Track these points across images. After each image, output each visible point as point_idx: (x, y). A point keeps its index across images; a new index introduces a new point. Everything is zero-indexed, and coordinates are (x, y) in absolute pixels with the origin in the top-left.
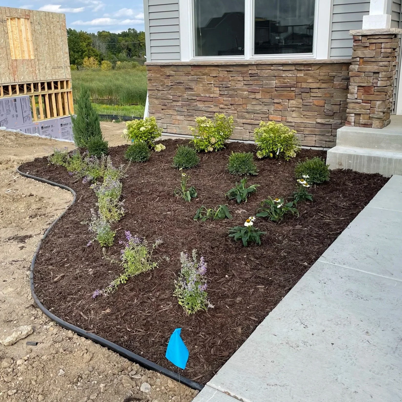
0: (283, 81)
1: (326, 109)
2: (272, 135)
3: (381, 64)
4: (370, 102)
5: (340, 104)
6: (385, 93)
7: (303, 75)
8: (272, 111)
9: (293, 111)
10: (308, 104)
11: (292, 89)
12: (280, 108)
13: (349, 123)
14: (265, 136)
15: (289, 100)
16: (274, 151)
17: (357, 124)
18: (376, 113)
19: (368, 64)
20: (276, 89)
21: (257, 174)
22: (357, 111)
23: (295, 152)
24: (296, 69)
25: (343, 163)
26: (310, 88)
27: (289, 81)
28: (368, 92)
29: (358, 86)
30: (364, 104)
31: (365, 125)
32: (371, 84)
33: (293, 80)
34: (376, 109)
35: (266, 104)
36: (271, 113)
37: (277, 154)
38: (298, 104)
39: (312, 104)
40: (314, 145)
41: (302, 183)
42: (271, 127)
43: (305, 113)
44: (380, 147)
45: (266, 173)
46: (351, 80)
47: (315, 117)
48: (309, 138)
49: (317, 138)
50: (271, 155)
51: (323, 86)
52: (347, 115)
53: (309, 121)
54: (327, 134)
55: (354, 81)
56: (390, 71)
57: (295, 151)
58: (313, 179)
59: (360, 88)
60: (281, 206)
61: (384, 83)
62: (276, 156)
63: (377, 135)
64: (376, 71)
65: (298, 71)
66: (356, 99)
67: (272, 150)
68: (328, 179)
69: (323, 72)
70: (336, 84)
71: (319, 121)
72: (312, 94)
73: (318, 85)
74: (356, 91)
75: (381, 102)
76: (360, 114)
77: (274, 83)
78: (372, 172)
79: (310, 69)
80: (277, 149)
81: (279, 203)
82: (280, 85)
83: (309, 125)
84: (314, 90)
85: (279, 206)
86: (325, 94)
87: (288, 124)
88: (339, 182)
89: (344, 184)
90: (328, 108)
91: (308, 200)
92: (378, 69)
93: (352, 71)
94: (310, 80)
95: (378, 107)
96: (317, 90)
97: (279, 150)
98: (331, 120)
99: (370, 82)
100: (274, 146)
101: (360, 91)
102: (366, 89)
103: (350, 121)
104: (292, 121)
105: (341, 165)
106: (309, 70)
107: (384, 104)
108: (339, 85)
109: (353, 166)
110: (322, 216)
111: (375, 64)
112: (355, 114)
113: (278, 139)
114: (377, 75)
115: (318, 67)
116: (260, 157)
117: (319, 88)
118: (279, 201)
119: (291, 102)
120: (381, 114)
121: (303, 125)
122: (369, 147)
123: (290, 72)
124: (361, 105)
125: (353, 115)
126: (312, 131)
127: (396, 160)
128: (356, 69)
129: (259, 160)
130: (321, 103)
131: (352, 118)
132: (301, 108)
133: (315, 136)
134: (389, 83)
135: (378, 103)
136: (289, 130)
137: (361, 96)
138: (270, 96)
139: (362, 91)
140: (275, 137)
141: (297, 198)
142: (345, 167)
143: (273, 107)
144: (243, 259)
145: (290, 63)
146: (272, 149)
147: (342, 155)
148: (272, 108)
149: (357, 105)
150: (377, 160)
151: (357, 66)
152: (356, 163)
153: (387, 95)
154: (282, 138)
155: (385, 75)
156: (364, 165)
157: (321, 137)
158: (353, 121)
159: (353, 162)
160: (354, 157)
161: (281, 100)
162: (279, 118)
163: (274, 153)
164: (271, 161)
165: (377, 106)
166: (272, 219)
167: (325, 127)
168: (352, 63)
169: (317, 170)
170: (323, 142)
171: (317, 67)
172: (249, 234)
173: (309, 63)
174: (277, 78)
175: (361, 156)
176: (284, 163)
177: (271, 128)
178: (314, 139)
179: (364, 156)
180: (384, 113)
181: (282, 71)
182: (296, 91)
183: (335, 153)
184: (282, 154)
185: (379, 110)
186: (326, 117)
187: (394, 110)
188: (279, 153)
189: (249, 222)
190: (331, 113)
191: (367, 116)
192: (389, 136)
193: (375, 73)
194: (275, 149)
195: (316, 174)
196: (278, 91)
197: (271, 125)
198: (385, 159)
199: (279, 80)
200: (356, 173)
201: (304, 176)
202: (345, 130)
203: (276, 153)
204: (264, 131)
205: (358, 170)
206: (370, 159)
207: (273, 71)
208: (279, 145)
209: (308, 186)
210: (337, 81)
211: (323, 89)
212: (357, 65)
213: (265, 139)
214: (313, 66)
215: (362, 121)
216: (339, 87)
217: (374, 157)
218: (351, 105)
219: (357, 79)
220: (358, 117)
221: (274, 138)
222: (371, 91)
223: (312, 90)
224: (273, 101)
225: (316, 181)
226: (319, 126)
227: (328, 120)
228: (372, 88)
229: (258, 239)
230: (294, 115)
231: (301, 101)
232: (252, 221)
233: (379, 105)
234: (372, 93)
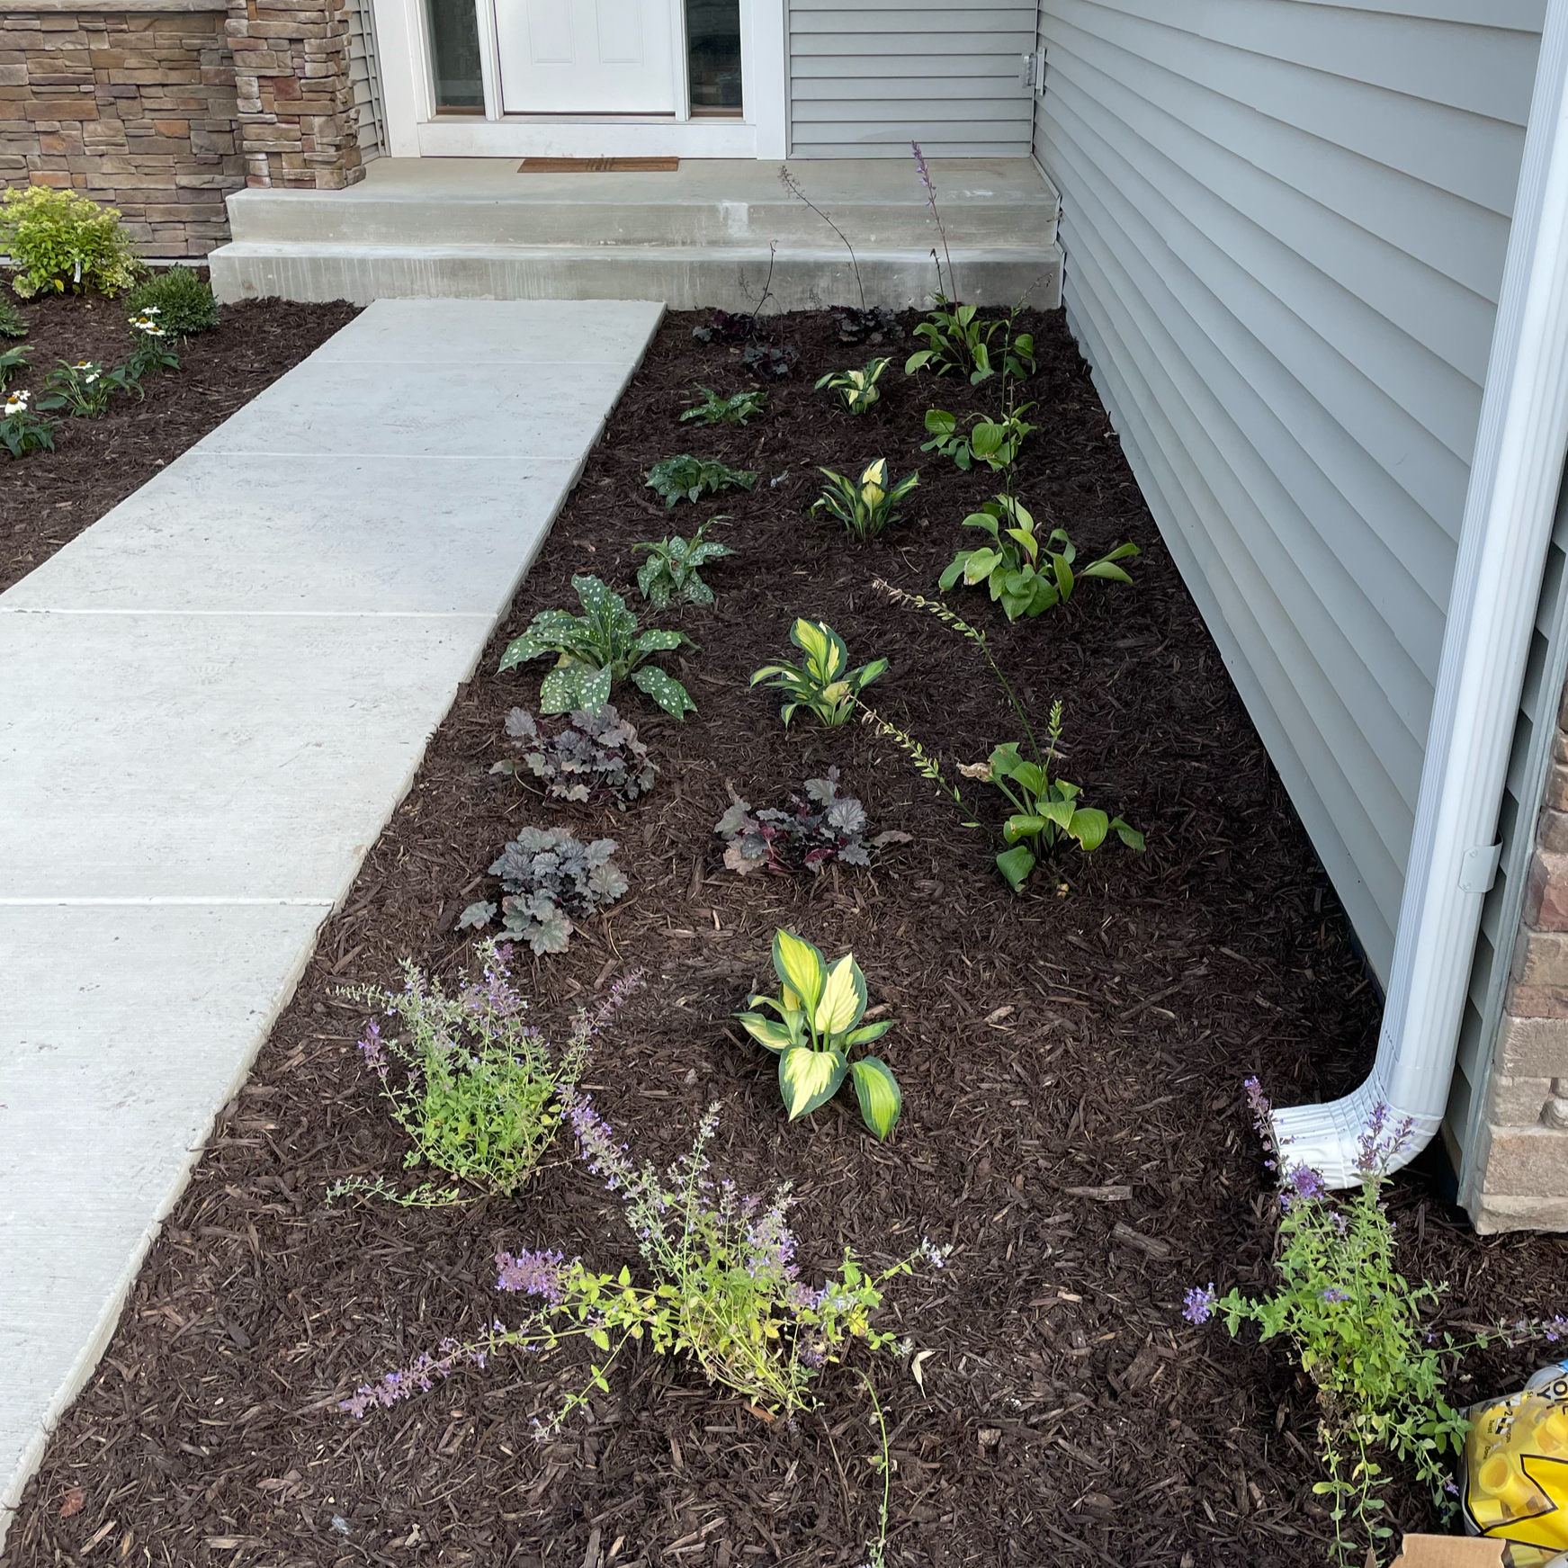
0: (51, 66)
1: (197, 145)
2: (47, 225)
3: (302, 16)
4: (297, 119)
5: (232, 131)
6: (329, 96)
7: (106, 46)
8: (37, 160)
9: (101, 156)
10: (142, 132)
11: (84, 88)
12: (60, 148)
13: (257, 179)
14: (26, 228)
15: (81, 122)
16: (65, 271)
17: (278, 180)
18: (318, 148)
19: (269, 14)
20: (35, 89)
21: (24, 332)
22: (271, 145)
23: (131, 273)
24: (81, 28)
25: (255, 283)
26: (138, 86)
27: (68, 63)
28: (287, 93)
29: (259, 77)
30: (284, 126)
31: (299, 183)
32: (289, 72)
33: (81, 60)
34: (316, 139)
35: (11, 136)
36: (34, 164)
37: (77, 279)
38: (112, 133)
39: (152, 132)
40: (183, 253)
41: (143, 326)
42: (38, 201)
43: (139, 160)
44: (340, 237)
45: (49, 330)
46: (237, 57)
47: (168, 171)
48: (166, 235)
49: (190, 230)
50: (60, 285)
51: (174, 77)
52: (247, 157)
53: (156, 182)
54: (214, 219)
55: (244, 61)
56: (329, 35)
57: (127, 269)
58: (177, 322)
59: (264, 82)
60: (96, 379)
61: (321, 69)
62: (74, 287)
63: (325, 204)
64: (294, 36)
65: (90, 34)
66: (261, 112)
67: (56, 270)
68: (216, 322)
69: (165, 37)
70: (207, 72)
71: (184, 180)
72: (148, 104)
73: (158, 76)
74: (255, 89)
75: (323, 119)
76: (279, 154)
77: (24, 70)
78: (328, 299)
79: (125, 27)
80: (73, 265)
81: (89, 372)
82: (43, 78)
83: (159, 194)
84: (148, 90)
85: (90, 379)
86: (185, 102)
87: (95, 195)
88: (248, 328)
89: (261, 330)
90: (198, 142)
91: (167, 368)
92: (298, 30)
93: (231, 35)
94: (132, 62)
95: (321, 132)
96: (159, 91)
97: (78, 268)
98: (218, 178)
99: (287, 67)
100: (61, 258)
101: (266, 89)
102: (280, 85)
103: (258, 173)
104: (105, 186)
105: (250, 287)
106: (121, 31)
107: (332, 123)
108: (218, 73)
109: (280, 288)
110: (202, 394)
111: (286, 16)
112: (267, 153)
113: (67, 236)
114: (299, 46)
115: (148, 21)
116: (26, 294)
117: (164, 85)
118: (89, 365)
119: (90, 127)
120: (332, 151)
121: (140, 196)
122: (313, 239)
123: (67, 37)
124: (279, 128)
125: (263, 156)
126: (169, 212)
127: (376, 261)
128: (244, 30)
129: (24, 303)
130: (179, 128)
131: (261, 165)
132: (122, 145)
133: (182, 226)
134: (333, 68)
135: (318, 121)
136: (99, 209)
137: (271, 105)
138: (17, 110)
139: (271, 89)
140: (58, 230)
141: (137, 366)
142: (261, 293)
143: (36, 145)
144: (18, 478)
145: (59, 8)
146: (58, 265)
147: (246, 261)
148: (35, 152)
149: (268, 130)
150: (332, 265)
151: (245, 22)
152: (287, 279)
153: (338, 102)
154: (79, 231)
155: (320, 46)
156: (305, 284)
157: (201, 228)
158: (266, 172)
159: (279, 278)
160: (278, 263)
161: (57, 124)
162: (64, 178)
163: (65, 276)
164: (62, 303)
165: (316, 130)
166: (78, 413)
167: (206, 196)
168: (232, 13)
169: (182, 297)
170: (209, 242)
171: (145, 22)
172: (22, 431)
173: (115, 9)
174: (29, 54)
175: (294, 260)
176: (103, 305)
177: (42, 205)
178: (182, 234)
179: (301, 259)
180: (338, 147)
181: (41, 35)
182: (98, 94)
183: (228, 259)
184: (91, 276)
185: (325, 140)
186: (202, 168)
187: (383, 144)
188: (83, 276)
189: (14, 402)
190: (212, 157)
191: (298, 159)
192: (356, 205)
193: (291, 41)
194: (66, 266)
195: (181, 308)
196: (44, 97)
197: (38, 194)
198: (350, 262)
199: (39, 63)
200: (289, 304)
201: (147, 311)
202: (245, 197)
203: (73, 276)
204: (22, 213)
205: (294, 298)
206: (316, 264)
207: (10, 34)
208: (75, 251)
209: (161, 333)
210: (210, 63)
211: (175, 88)
212: (244, 17)
213: (29, 237)
214: (131, 18)
215: (288, 171)
216: (217, 81)
217: (325, 260)
218: (251, 130)
219: (252, 58)
220: (275, 162)
221: (54, 233)
222: (294, 90)
223: (144, 91)
224: (32, 125)
225: (183, 326)
226: (187, 195)
227: (207, 177)
228: (294, 82)
229: (44, 437)
230: (108, 166)
231: (118, 123)
232: (24, 401)
233: (320, 126)
234: (298, 94)
